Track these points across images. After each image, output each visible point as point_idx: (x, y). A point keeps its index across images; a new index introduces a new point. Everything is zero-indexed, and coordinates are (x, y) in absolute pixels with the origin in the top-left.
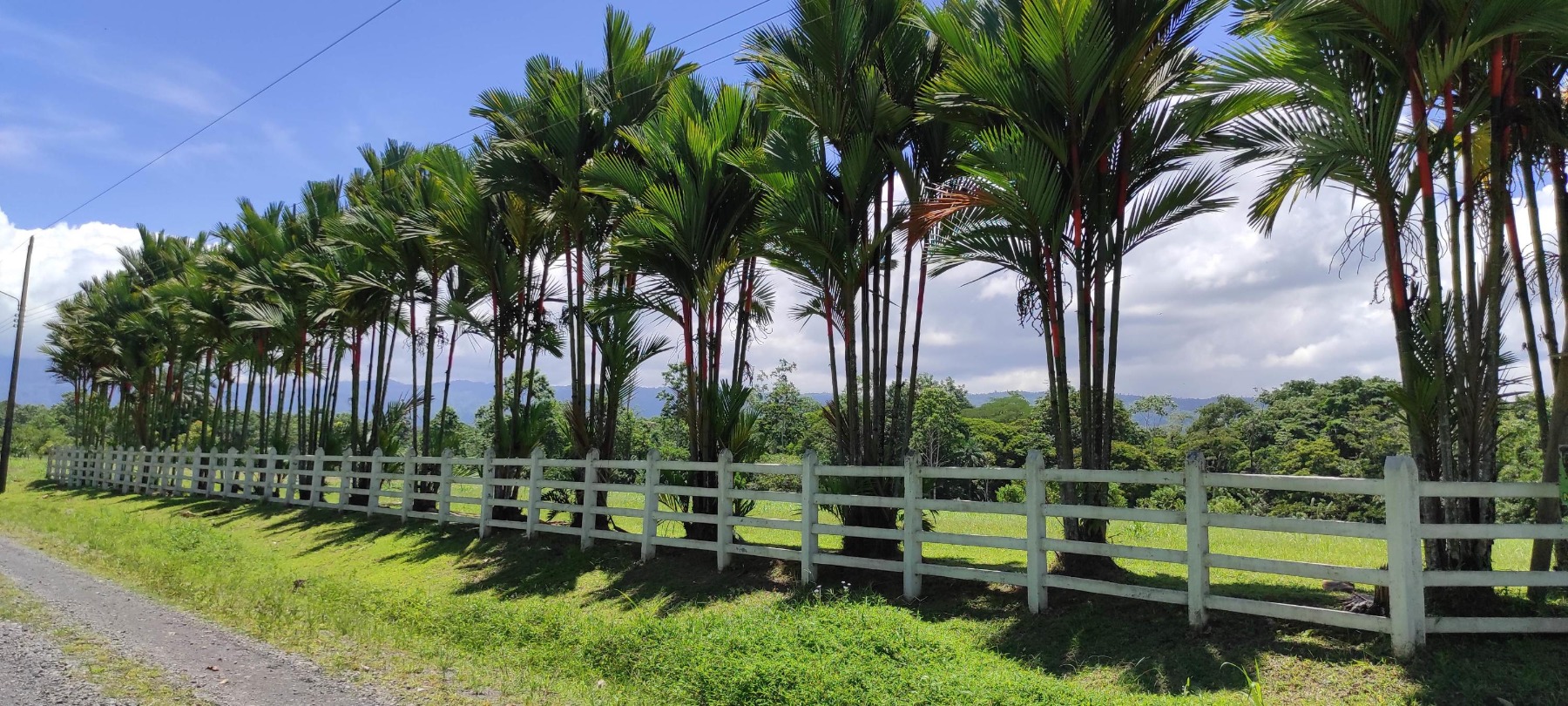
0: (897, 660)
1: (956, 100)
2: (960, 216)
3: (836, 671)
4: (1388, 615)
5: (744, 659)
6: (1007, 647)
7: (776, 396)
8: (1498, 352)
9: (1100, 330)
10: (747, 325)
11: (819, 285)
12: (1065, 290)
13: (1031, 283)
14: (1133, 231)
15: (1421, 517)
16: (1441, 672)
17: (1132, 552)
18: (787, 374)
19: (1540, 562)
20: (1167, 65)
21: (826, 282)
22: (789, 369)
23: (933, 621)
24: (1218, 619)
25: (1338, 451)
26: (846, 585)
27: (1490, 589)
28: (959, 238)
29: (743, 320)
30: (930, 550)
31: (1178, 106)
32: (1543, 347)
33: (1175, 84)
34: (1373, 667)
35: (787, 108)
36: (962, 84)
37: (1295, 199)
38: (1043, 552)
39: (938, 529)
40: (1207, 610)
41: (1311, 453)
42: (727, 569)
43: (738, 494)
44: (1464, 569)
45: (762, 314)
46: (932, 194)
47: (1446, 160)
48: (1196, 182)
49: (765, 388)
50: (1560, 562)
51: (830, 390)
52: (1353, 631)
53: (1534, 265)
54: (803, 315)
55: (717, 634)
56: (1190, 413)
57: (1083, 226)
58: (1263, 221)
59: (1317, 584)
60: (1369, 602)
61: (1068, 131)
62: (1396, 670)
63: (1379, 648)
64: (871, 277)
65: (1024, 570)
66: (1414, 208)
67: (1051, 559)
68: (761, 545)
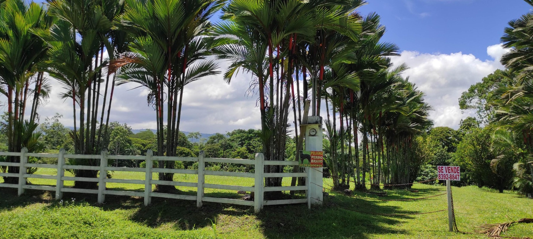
0: (92, 226)
1: (129, 23)
2: (129, 66)
3: (66, 232)
4: (254, 201)
5: (26, 230)
6: (136, 219)
7: (53, 127)
8: (286, 123)
9: (175, 110)
10: (38, 98)
11: (70, 85)
12: (164, 95)
13: (153, 92)
14: (188, 77)
15: (264, 171)
16: (266, 216)
17: (181, 184)
18: (59, 119)
19: (293, 184)
20: (201, 25)
21: (73, 84)
22: (60, 117)
23: (108, 211)
24: (206, 204)
25: (248, 151)
26: (73, 199)
27: (281, 192)
28: (128, 73)
29: (36, 96)
30: (109, 185)
31: (204, 38)
32: (298, 122)
33: (204, 31)
34: (248, 216)
35: (61, 16)
36: (131, 18)
37: (237, 73)
38: (151, 185)
39: (114, 177)
40: (203, 202)
41: (241, 151)
42: (22, 195)
43: (29, 165)
44: (275, 186)
45: (45, 94)
46: (118, 57)
47: (277, 67)
48: (208, 65)
49: (49, 123)
50: (299, 183)
51: (73, 126)
52: (244, 206)
53: (297, 100)
54: (64, 97)
55: (14, 221)
56: (206, 138)
57: (171, 74)
58: (227, 79)
59: (236, 192)
60: (249, 197)
61: (167, 41)
62: (254, 217)
63: (250, 210)
64: (92, 85)
65: (144, 191)
66: (268, 79)
67: (154, 187)
68: (39, 185)
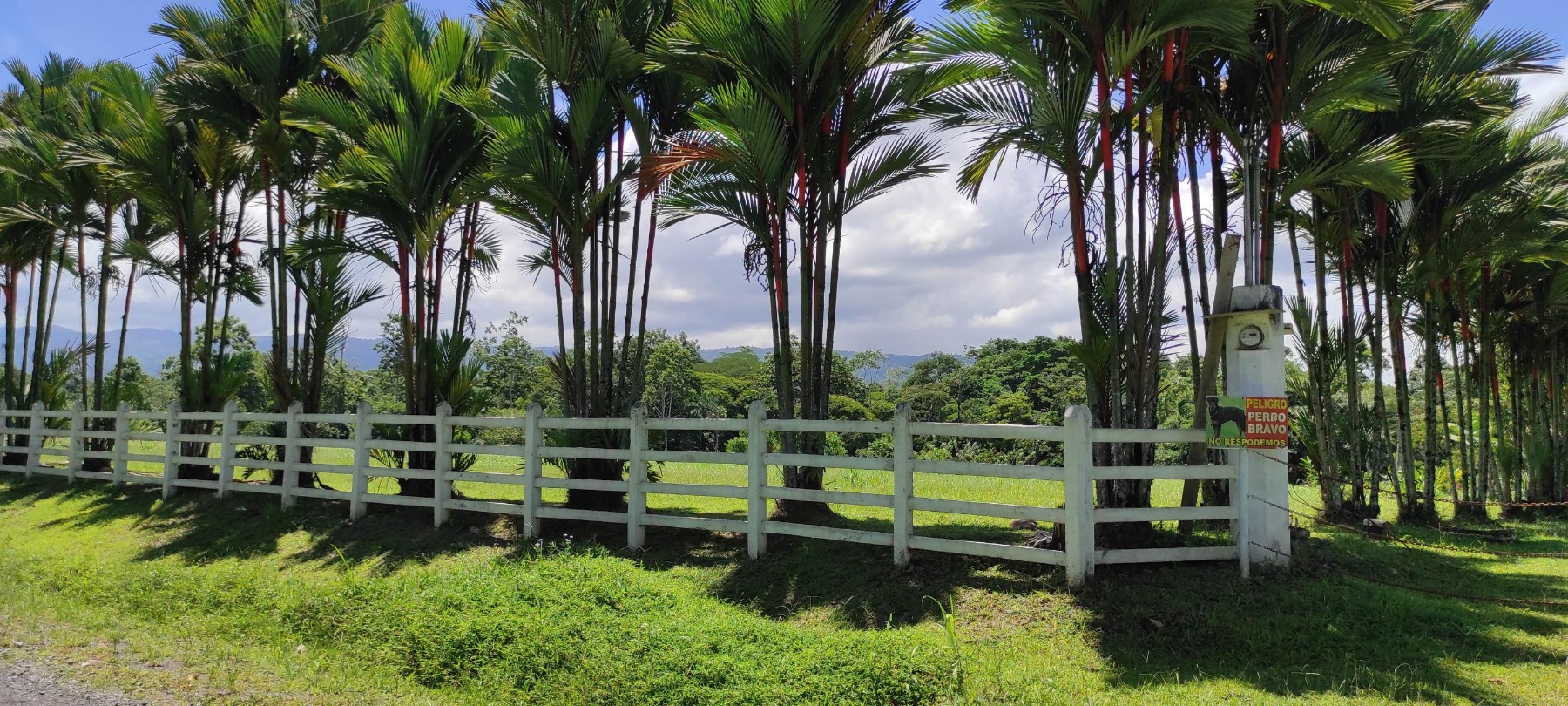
0: (618, 610)
1: (689, 48)
2: (691, 169)
3: (556, 623)
4: (1064, 549)
5: (459, 615)
6: (729, 593)
7: (505, 349)
8: (1161, 312)
9: (821, 287)
10: (469, 273)
11: (545, 233)
12: (790, 246)
13: (757, 239)
14: (853, 191)
15: (1094, 460)
16: (1105, 598)
17: (844, 497)
18: (518, 327)
19: (1188, 500)
20: (887, 32)
21: (553, 230)
22: (519, 322)
23: (656, 570)
24: (920, 559)
25: (1031, 404)
26: (568, 537)
27: (1147, 524)
28: (689, 191)
29: (465, 267)
30: (656, 501)
31: (896, 73)
32: (1198, 308)
33: (894, 52)
34: (1048, 596)
35: (514, 48)
36: (695, 33)
37: (998, 168)
38: (763, 499)
39: (665, 480)
40: (910, 550)
41: (1010, 405)
42: (444, 525)
43: (457, 448)
44: (1128, 506)
45: (487, 261)
46: (663, 145)
47: (1124, 138)
48: (911, 149)
49: (494, 340)
50: (1205, 499)
51: (558, 344)
52: (1034, 564)
53: (1193, 236)
54: (533, 267)
55: (429, 592)
56: (905, 369)
57: (807, 185)
58: (969, 188)
59: (1005, 523)
60: (1048, 538)
61: (794, 90)
62: (1068, 598)
63: (1055, 579)
64: (600, 228)
65: (745, 518)
66: (1096, 180)
67: (771, 507)
68: (483, 500)
